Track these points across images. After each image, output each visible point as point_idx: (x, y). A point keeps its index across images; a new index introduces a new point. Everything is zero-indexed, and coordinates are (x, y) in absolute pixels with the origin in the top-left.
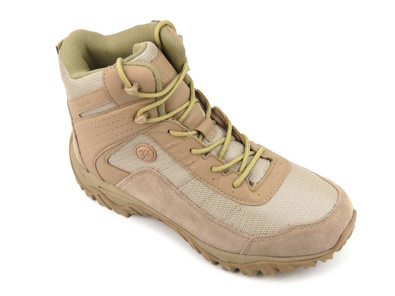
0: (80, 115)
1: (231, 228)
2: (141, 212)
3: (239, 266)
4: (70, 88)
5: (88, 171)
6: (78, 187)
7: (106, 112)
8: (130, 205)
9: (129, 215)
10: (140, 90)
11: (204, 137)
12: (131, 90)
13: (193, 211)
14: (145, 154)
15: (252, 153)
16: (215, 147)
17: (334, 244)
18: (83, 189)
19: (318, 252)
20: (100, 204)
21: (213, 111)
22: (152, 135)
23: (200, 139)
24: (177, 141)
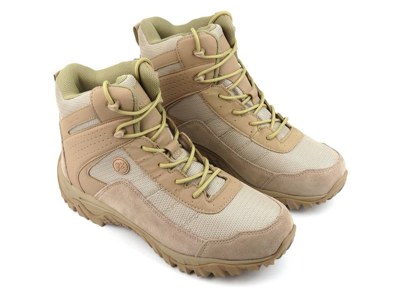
0: (69, 132)
1: (188, 233)
2: (114, 221)
3: (193, 268)
4: (62, 107)
5: (72, 184)
6: (63, 200)
7: (91, 127)
8: (104, 214)
9: (104, 225)
10: (120, 108)
11: (171, 155)
12: (113, 106)
13: (157, 217)
14: (120, 166)
15: (211, 172)
16: (180, 164)
17: (276, 251)
18: (66, 201)
19: (261, 257)
20: (80, 215)
21: (180, 136)
22: (128, 150)
23: (167, 156)
24: (148, 156)
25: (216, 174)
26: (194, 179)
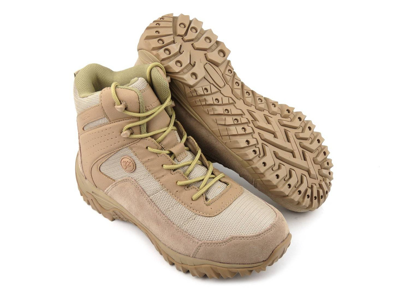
0: (83, 129)
1: (185, 233)
2: (122, 217)
3: (189, 268)
5: (86, 178)
6: (78, 192)
7: (101, 126)
8: (114, 209)
9: (113, 220)
10: (126, 109)
11: (175, 157)
12: (119, 107)
13: (158, 216)
14: (127, 165)
15: (213, 176)
16: (184, 166)
17: (267, 258)
18: (82, 195)
19: (252, 262)
22: (134, 149)
23: (171, 159)
24: (152, 157)
25: (218, 179)
26: (195, 182)
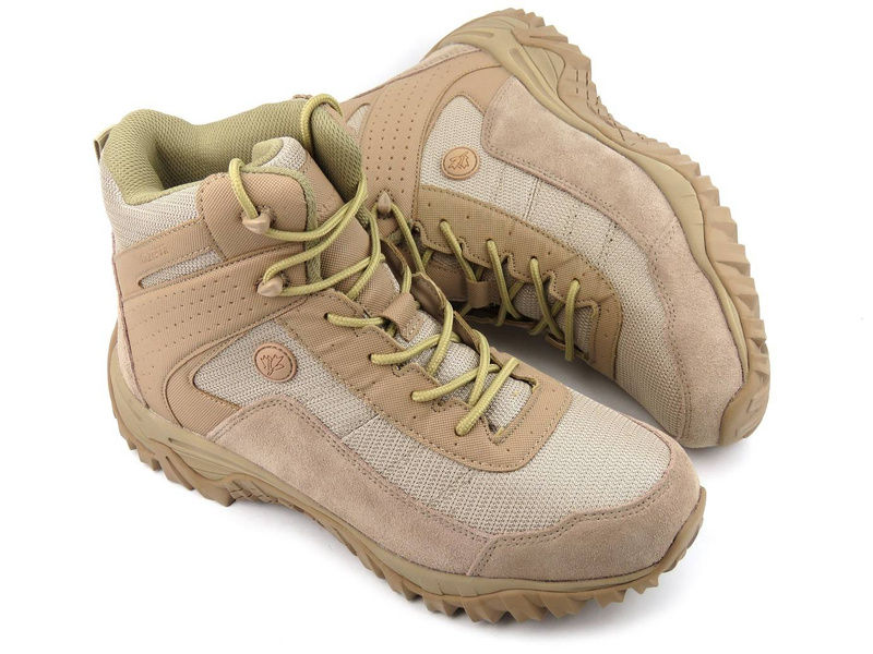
0: (140, 284)
1: (448, 519)
2: (257, 492)
3: (463, 602)
4: (120, 224)
5: (148, 406)
6: (124, 443)
7: (199, 273)
8: (235, 478)
9: (231, 502)
10: (273, 225)
11: (397, 332)
12: (256, 221)
13: (370, 484)
14: (274, 364)
15: (495, 367)
16: (421, 352)
17: (662, 555)
18: (133, 447)
19: (629, 569)
20: (170, 478)
21: (414, 281)
22: (291, 323)
23: (389, 335)
24: (342, 337)
25: (509, 373)
26: (454, 390)
